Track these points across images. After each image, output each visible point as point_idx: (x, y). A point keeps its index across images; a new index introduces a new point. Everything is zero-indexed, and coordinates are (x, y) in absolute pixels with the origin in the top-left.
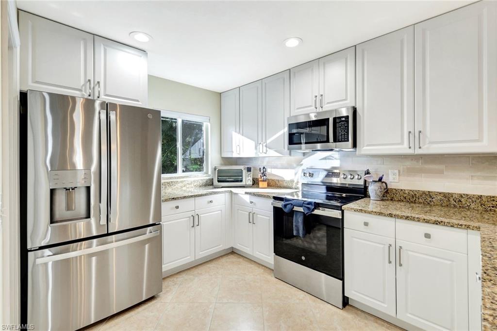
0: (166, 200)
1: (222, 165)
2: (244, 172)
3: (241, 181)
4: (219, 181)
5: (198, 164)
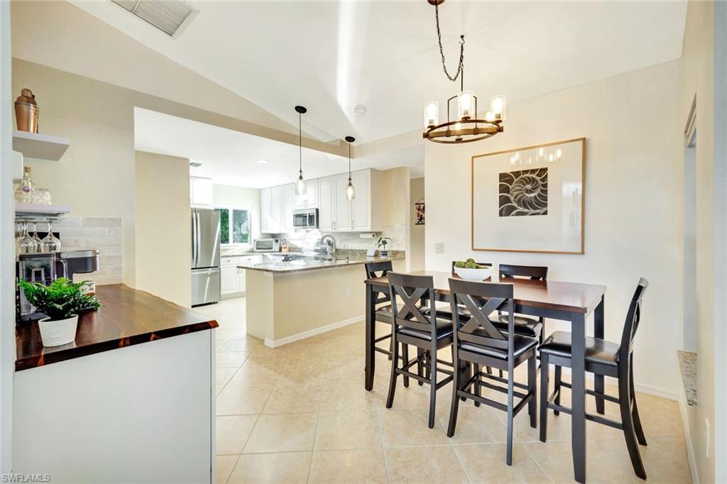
0: (222, 257)
1: (261, 238)
2: (274, 242)
3: (272, 248)
4: (257, 249)
5: (244, 238)
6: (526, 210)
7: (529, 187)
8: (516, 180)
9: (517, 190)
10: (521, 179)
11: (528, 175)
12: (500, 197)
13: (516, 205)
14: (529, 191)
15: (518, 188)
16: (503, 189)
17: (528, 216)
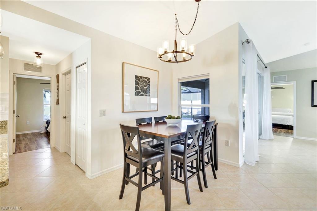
6: (144, 94)
7: (145, 84)
8: (141, 80)
9: (141, 85)
10: (143, 80)
11: (144, 79)
12: (135, 86)
13: (140, 91)
14: (145, 86)
15: (141, 84)
16: (137, 83)
17: (144, 97)
